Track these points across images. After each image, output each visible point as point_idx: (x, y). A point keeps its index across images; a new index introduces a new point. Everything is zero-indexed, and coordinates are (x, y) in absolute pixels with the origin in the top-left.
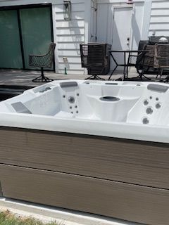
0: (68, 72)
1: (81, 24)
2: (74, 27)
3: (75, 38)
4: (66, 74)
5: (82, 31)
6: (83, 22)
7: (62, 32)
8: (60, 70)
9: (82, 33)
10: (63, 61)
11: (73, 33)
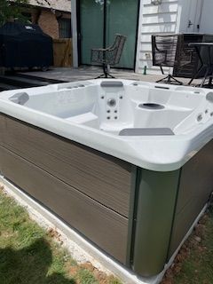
0: (147, 72)
1: (173, 8)
2: (164, 14)
3: (163, 27)
4: (145, 74)
5: (173, 18)
6: (176, 5)
7: (149, 20)
8: (140, 68)
9: (173, 20)
10: (145, 58)
11: (162, 20)
